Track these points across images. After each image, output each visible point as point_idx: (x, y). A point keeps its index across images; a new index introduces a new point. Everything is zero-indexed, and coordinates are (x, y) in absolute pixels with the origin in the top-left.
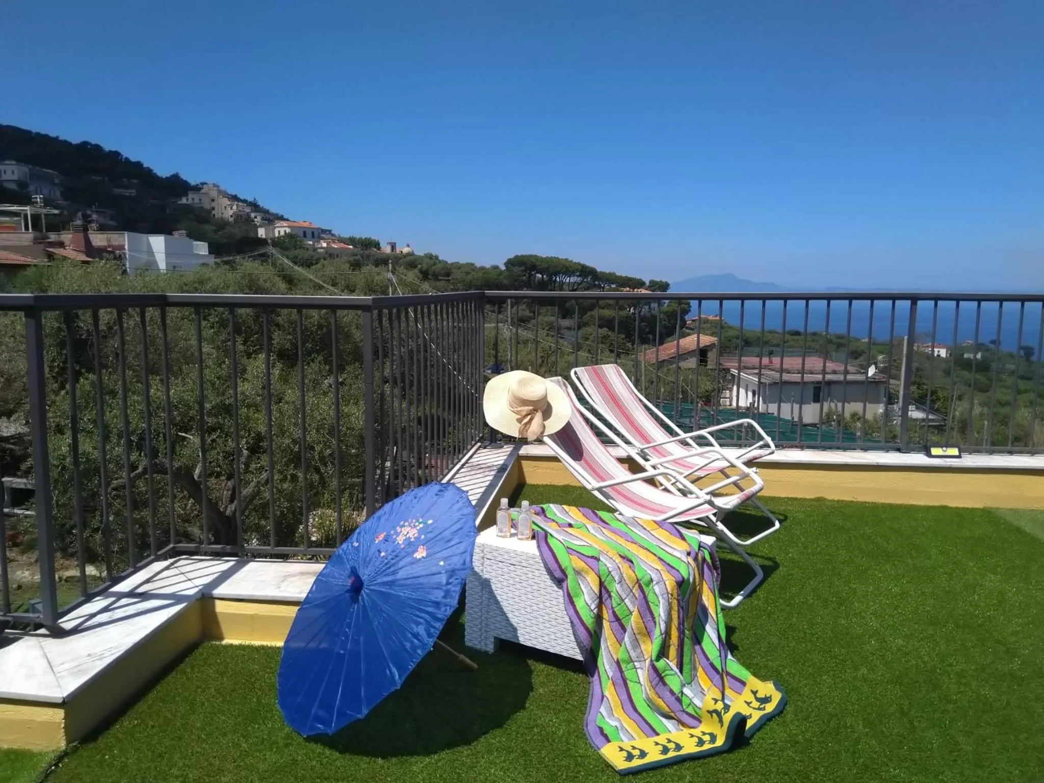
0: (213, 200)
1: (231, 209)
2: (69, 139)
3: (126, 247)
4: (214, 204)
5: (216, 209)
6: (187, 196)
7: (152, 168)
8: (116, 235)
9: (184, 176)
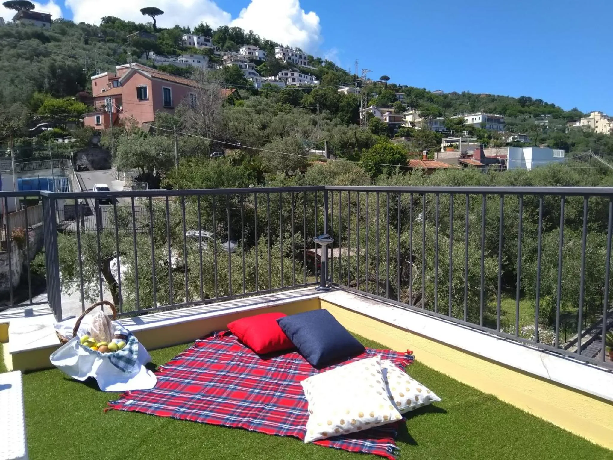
0: (597, 122)
1: (609, 126)
2: (514, 97)
3: (508, 156)
4: (597, 125)
5: (599, 127)
6: (580, 121)
7: (560, 106)
8: (503, 149)
9: (579, 109)
